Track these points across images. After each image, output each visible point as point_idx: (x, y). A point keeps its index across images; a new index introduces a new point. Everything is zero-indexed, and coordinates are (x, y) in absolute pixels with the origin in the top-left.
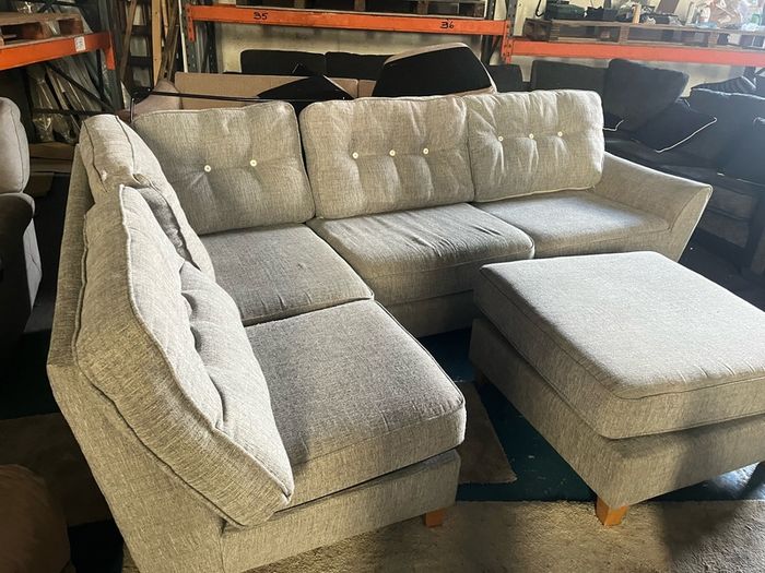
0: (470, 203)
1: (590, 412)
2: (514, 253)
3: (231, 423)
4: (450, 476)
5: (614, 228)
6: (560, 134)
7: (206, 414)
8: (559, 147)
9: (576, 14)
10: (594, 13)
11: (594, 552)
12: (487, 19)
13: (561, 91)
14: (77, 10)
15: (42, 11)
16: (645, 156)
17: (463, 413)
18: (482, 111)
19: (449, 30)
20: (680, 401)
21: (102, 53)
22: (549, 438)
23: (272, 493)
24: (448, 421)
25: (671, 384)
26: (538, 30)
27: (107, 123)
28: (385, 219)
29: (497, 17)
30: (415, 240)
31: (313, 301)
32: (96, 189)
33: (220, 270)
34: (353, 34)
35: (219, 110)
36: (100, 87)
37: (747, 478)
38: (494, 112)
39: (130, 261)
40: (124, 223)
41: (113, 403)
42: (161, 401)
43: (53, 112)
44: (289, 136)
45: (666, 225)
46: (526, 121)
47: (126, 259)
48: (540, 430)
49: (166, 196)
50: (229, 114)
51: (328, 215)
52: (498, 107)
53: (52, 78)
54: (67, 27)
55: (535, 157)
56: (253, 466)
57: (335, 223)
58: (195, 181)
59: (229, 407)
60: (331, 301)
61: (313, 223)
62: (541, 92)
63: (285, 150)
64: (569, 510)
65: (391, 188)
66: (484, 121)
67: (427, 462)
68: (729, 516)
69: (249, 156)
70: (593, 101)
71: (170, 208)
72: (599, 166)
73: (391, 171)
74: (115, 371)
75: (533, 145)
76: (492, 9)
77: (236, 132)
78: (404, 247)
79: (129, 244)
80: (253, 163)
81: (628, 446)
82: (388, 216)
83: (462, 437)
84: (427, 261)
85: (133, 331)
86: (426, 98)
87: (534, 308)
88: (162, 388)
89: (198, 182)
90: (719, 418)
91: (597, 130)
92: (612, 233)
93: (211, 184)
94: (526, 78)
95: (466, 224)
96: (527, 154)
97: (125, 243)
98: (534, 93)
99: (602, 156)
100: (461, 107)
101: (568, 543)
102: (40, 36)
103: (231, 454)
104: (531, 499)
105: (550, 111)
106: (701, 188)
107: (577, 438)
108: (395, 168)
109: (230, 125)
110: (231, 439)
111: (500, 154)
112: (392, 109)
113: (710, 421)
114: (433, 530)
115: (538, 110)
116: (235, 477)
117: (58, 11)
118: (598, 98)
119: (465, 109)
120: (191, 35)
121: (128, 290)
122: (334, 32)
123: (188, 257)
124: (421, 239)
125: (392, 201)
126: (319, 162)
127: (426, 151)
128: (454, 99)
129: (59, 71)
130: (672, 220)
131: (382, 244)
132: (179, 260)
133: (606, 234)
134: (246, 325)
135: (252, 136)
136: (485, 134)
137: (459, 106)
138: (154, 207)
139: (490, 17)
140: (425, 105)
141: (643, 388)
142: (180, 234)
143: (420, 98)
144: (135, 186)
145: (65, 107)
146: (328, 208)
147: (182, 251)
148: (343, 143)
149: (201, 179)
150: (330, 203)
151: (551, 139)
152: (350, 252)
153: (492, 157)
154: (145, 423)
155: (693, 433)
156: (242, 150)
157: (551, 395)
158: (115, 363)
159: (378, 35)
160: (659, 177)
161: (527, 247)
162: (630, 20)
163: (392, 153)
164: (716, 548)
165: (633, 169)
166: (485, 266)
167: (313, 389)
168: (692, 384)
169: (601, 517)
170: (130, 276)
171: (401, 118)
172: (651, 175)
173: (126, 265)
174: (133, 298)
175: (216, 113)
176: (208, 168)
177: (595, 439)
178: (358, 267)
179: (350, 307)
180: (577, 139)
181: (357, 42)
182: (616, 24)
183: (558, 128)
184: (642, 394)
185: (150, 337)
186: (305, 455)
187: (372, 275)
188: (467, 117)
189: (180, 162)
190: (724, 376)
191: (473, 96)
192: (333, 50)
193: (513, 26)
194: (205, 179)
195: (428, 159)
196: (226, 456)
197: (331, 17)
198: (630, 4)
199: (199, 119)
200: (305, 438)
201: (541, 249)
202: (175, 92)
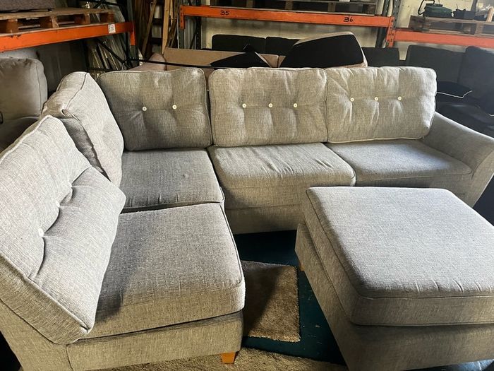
0: (324, 143)
2: (339, 181)
3: (43, 275)
6: (400, 98)
8: (397, 108)
9: (446, 13)
10: (460, 14)
12: (382, 15)
13: (404, 68)
14: (118, 7)
15: (96, 7)
18: (339, 80)
19: (351, 23)
23: (72, 326)
25: (405, 292)
26: (417, 24)
28: (257, 150)
29: (390, 14)
30: (270, 166)
31: (179, 200)
34: (290, 25)
35: (154, 72)
38: (349, 81)
43: (100, 70)
44: (198, 91)
45: (469, 170)
46: (372, 88)
49: (84, 125)
50: (159, 75)
51: (220, 144)
52: (351, 77)
53: (100, 49)
54: (105, 18)
55: (376, 114)
56: (55, 306)
57: (223, 149)
58: (134, 116)
60: (191, 202)
61: (209, 149)
62: (388, 68)
63: (195, 100)
65: (265, 129)
66: (339, 87)
69: (172, 102)
70: (429, 75)
71: (85, 132)
72: (428, 124)
73: (268, 118)
75: (376, 105)
76: (386, 9)
77: (163, 87)
78: (258, 170)
80: (175, 107)
82: (261, 148)
84: (273, 179)
86: (299, 69)
87: (329, 222)
89: (136, 117)
91: (429, 97)
92: (421, 173)
93: (144, 118)
94: (403, 57)
95: (311, 158)
96: (370, 112)
98: (382, 69)
99: (432, 116)
100: (323, 76)
102: (84, 22)
103: (38, 297)
105: (392, 81)
108: (270, 116)
109: (159, 82)
110: (39, 287)
111: (349, 110)
112: (272, 75)
114: (226, 366)
115: (383, 81)
116: (41, 311)
117: (106, 8)
118: (433, 74)
119: (326, 78)
120: (182, 25)
122: (277, 24)
124: (273, 165)
125: (266, 138)
126: (217, 109)
127: (295, 105)
128: (318, 71)
129: (104, 45)
130: (474, 167)
131: (246, 166)
133: (415, 173)
135: (173, 89)
136: (340, 96)
137: (322, 76)
139: (385, 14)
140: (296, 74)
142: (93, 149)
143: (294, 69)
145: (107, 67)
146: (220, 140)
148: (236, 98)
149: (139, 115)
150: (222, 136)
151: (391, 102)
152: (222, 170)
153: (343, 112)
156: (166, 98)
159: (307, 26)
160: (471, 134)
161: (349, 178)
162: (485, 20)
163: (271, 105)
165: (453, 127)
166: (310, 188)
171: (278, 82)
175: (152, 74)
176: (145, 109)
179: (199, 207)
180: (412, 103)
181: (291, 31)
182: (474, 21)
183: (398, 94)
188: (327, 84)
189: (126, 103)
190: (454, 291)
191: (334, 69)
193: (396, 20)
194: (141, 116)
195: (295, 111)
196: (34, 297)
198: (488, 8)
199: (140, 77)
200: (123, 291)
201: (360, 180)
202: (163, 61)
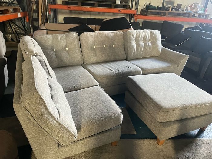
0: (125, 60)
1: (155, 115)
2: (136, 73)
3: (61, 118)
4: (119, 133)
5: (163, 67)
6: (150, 41)
7: (55, 116)
8: (150, 45)
9: (154, 8)
10: (159, 8)
11: (156, 152)
12: (130, 9)
14: (18, 5)
15: (8, 6)
16: (172, 47)
17: (122, 116)
19: (121, 12)
20: (178, 112)
21: (25, 17)
22: (145, 123)
23: (72, 137)
24: (118, 118)
25: (176, 108)
26: (144, 12)
27: (28, 38)
29: (133, 9)
30: (110, 70)
31: (82, 86)
32: (25, 57)
33: (58, 78)
34: (95, 13)
35: (58, 35)
36: (24, 26)
37: (197, 133)
39: (35, 77)
40: (33, 66)
41: (31, 113)
42: (43, 113)
45: (177, 66)
47: (34, 76)
48: (143, 120)
49: (44, 59)
50: (60, 36)
51: (87, 63)
53: (11, 24)
54: (15, 11)
56: (67, 129)
57: (89, 65)
58: (51, 54)
59: (60, 114)
60: (87, 86)
61: (83, 65)
63: (76, 45)
64: (150, 141)
67: (112, 129)
68: (192, 142)
69: (66, 47)
71: (45, 61)
72: (160, 50)
74: (31, 105)
75: (143, 44)
76: (132, 6)
77: (62, 41)
78: (107, 72)
79: (34, 72)
80: (67, 49)
81: (165, 124)
83: (122, 122)
84: (113, 75)
85: (36, 95)
86: (113, 32)
87: (141, 88)
88: (43, 109)
89: (52, 54)
90: (188, 117)
93: (55, 54)
94: (141, 25)
95: (124, 65)
97: (33, 71)
99: (161, 47)
101: (149, 150)
102: (8, 13)
103: (61, 127)
104: (140, 138)
105: (148, 35)
106: (186, 56)
107: (152, 122)
110: (61, 122)
111: (135, 47)
112: (104, 34)
113: (186, 117)
114: (114, 147)
115: (145, 35)
116: (62, 132)
117: (13, 6)
118: (159, 32)
120: (50, 12)
121: (35, 84)
122: (89, 12)
123: (49, 75)
124: (112, 69)
125: (104, 59)
126: (85, 48)
127: (113, 46)
128: (121, 32)
129: (13, 22)
130: (178, 65)
131: (101, 70)
132: (47, 75)
133: (161, 68)
134: (65, 93)
135: (66, 42)
138: (40, 61)
139: (131, 9)
141: (169, 109)
142: (47, 69)
144: (35, 56)
147: (48, 73)
148: (91, 43)
150: (88, 60)
152: (93, 73)
153: (133, 49)
154: (39, 119)
155: (182, 121)
156: (64, 45)
157: (145, 111)
158: (31, 103)
159: (101, 13)
160: (175, 53)
161: (140, 72)
162: (169, 10)
163: (104, 46)
164: (188, 151)
165: (168, 51)
166: (129, 77)
167: (82, 110)
168: (181, 108)
169: (158, 143)
170: (35, 80)
172: (173, 52)
173: (34, 77)
174: (36, 86)
175: (57, 36)
176: (55, 50)
177: (156, 122)
178: (95, 77)
179: (93, 88)
181: (96, 15)
182: (165, 11)
184: (168, 111)
185: (40, 96)
186: (80, 127)
187: (98, 79)
189: (47, 48)
190: (189, 106)
192: (89, 17)
193: (137, 11)
194: (54, 53)
195: (114, 48)
196: (60, 127)
197: (88, 8)
198: (169, 6)
199: (52, 37)
200: (80, 122)
201: (143, 72)
202: (46, 29)
